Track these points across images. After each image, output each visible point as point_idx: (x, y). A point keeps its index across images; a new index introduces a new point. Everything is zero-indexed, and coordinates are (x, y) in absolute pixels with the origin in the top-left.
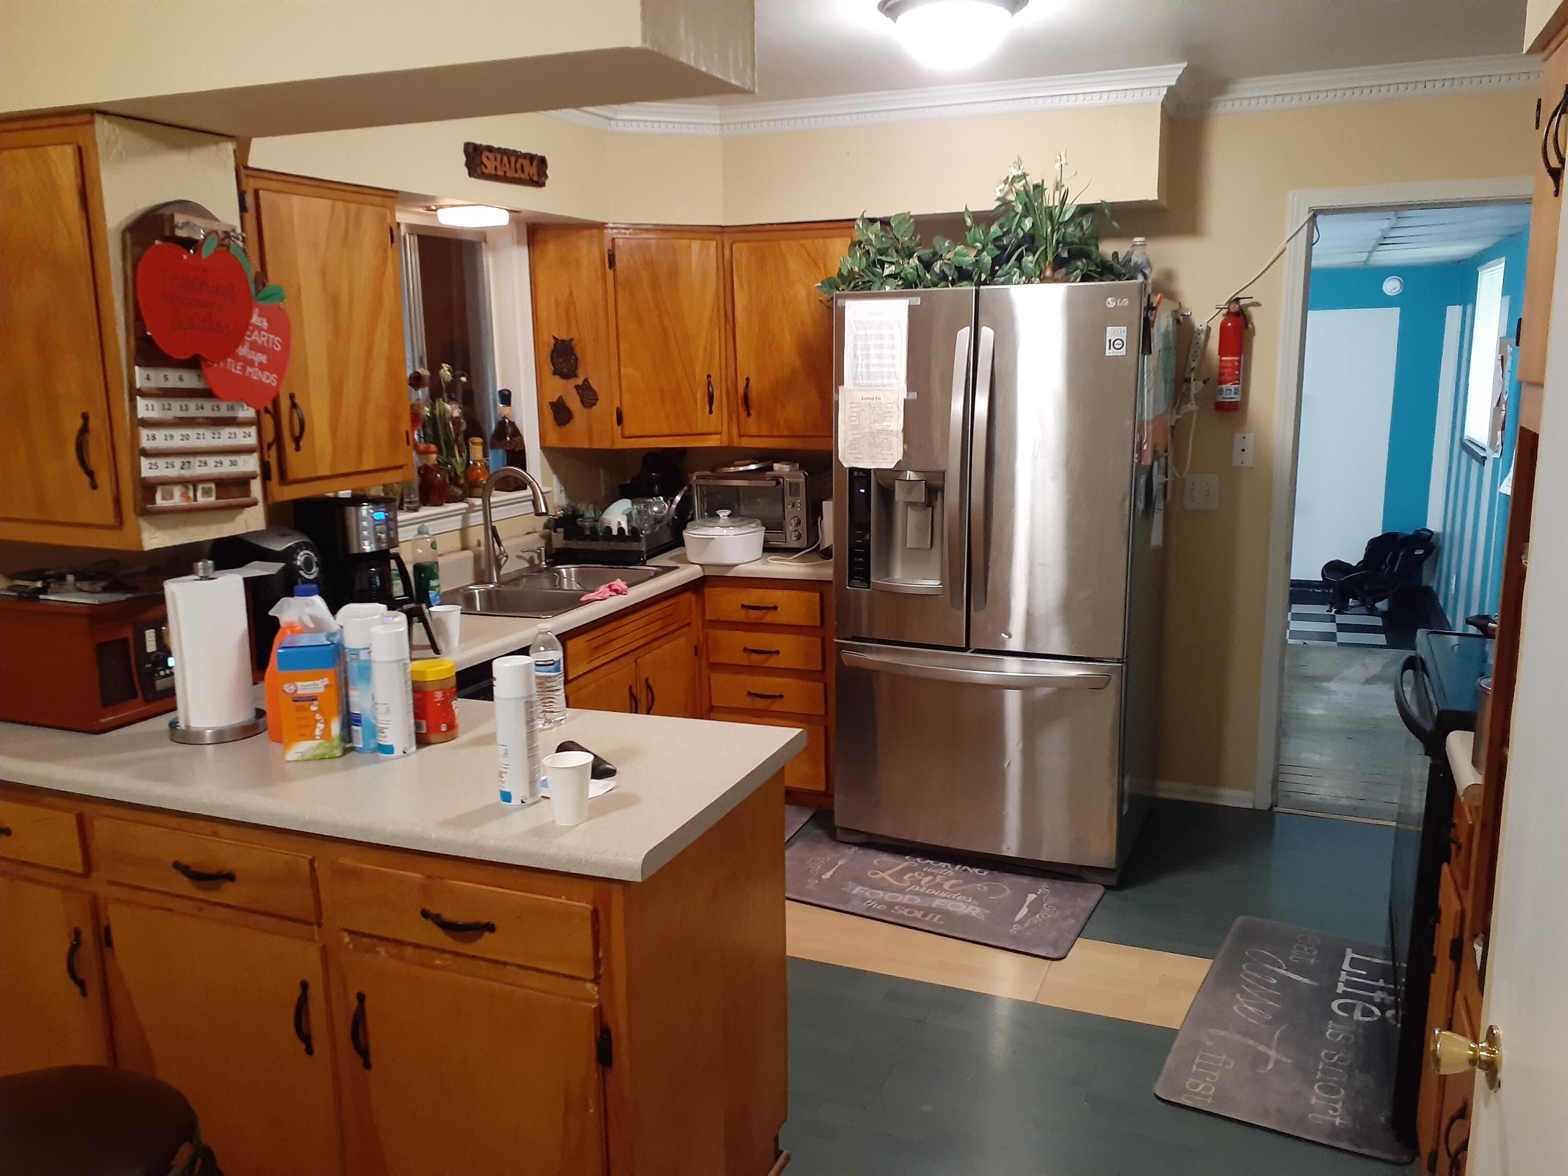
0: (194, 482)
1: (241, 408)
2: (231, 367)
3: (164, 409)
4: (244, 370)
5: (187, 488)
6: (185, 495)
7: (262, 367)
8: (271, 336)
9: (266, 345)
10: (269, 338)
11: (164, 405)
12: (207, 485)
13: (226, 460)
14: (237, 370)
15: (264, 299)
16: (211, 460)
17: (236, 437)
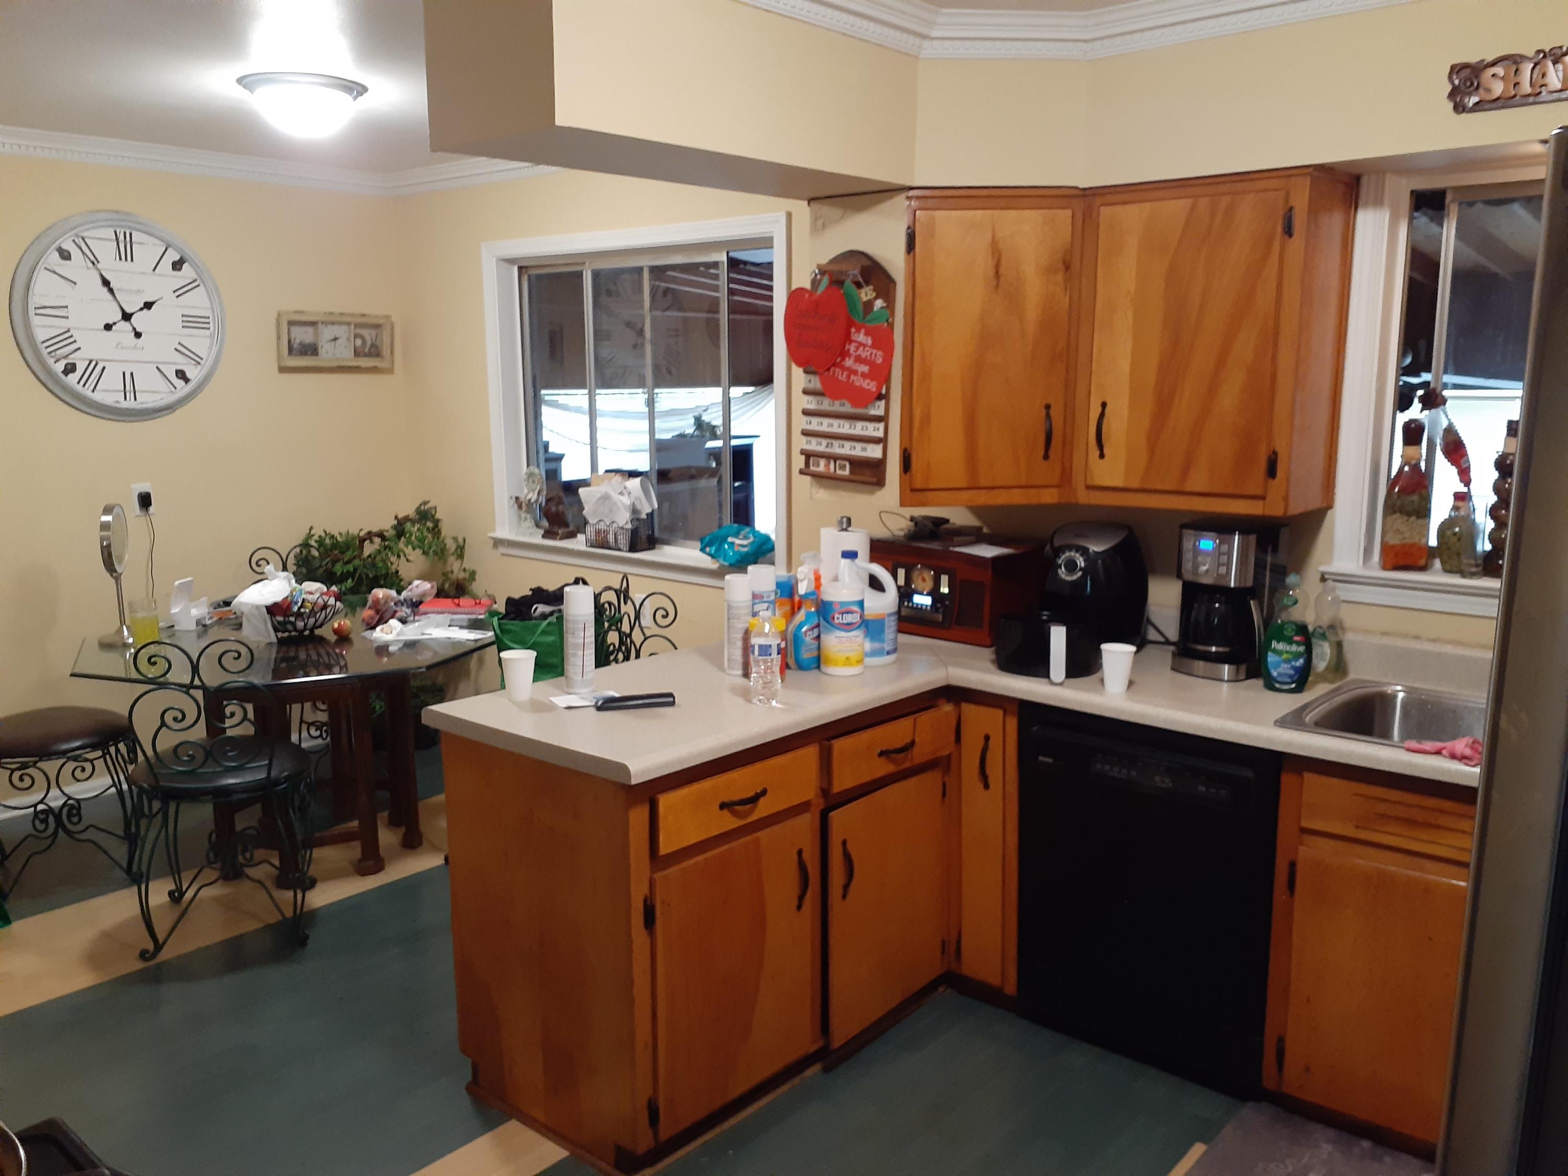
0: (835, 458)
1: (873, 408)
2: (838, 374)
3: (818, 404)
4: (849, 377)
5: (829, 463)
6: (827, 466)
7: (864, 376)
8: (874, 351)
9: (869, 357)
10: (872, 353)
11: (818, 402)
12: (843, 462)
13: (859, 446)
14: (843, 377)
15: (869, 321)
16: (848, 445)
17: (867, 429)
